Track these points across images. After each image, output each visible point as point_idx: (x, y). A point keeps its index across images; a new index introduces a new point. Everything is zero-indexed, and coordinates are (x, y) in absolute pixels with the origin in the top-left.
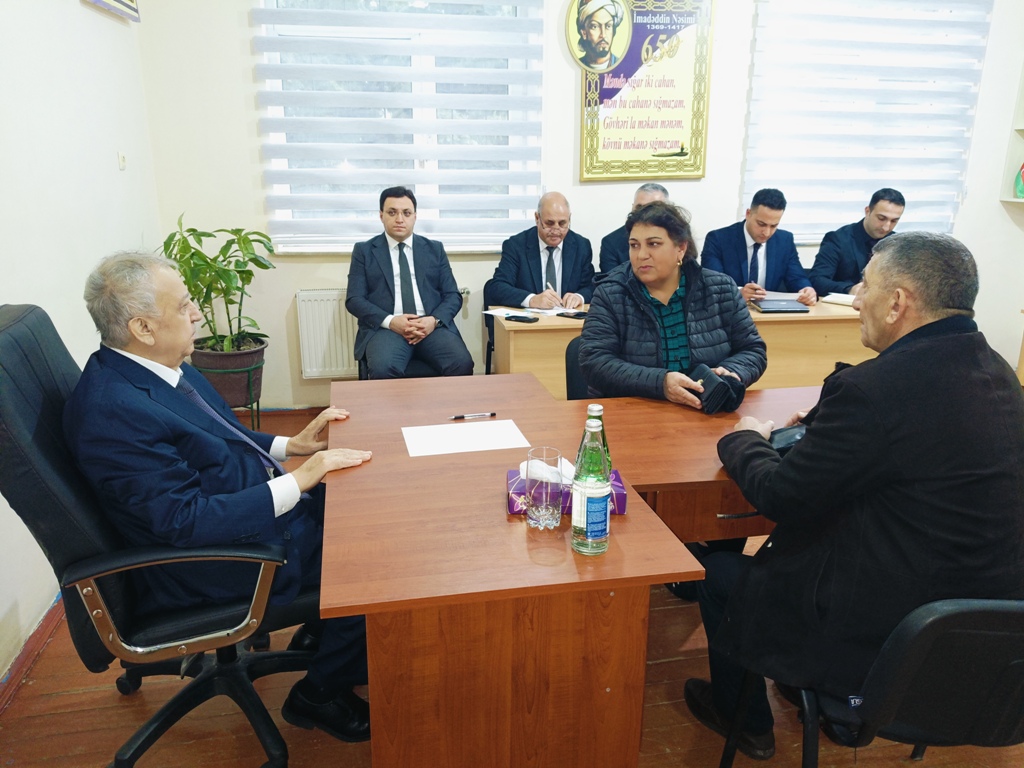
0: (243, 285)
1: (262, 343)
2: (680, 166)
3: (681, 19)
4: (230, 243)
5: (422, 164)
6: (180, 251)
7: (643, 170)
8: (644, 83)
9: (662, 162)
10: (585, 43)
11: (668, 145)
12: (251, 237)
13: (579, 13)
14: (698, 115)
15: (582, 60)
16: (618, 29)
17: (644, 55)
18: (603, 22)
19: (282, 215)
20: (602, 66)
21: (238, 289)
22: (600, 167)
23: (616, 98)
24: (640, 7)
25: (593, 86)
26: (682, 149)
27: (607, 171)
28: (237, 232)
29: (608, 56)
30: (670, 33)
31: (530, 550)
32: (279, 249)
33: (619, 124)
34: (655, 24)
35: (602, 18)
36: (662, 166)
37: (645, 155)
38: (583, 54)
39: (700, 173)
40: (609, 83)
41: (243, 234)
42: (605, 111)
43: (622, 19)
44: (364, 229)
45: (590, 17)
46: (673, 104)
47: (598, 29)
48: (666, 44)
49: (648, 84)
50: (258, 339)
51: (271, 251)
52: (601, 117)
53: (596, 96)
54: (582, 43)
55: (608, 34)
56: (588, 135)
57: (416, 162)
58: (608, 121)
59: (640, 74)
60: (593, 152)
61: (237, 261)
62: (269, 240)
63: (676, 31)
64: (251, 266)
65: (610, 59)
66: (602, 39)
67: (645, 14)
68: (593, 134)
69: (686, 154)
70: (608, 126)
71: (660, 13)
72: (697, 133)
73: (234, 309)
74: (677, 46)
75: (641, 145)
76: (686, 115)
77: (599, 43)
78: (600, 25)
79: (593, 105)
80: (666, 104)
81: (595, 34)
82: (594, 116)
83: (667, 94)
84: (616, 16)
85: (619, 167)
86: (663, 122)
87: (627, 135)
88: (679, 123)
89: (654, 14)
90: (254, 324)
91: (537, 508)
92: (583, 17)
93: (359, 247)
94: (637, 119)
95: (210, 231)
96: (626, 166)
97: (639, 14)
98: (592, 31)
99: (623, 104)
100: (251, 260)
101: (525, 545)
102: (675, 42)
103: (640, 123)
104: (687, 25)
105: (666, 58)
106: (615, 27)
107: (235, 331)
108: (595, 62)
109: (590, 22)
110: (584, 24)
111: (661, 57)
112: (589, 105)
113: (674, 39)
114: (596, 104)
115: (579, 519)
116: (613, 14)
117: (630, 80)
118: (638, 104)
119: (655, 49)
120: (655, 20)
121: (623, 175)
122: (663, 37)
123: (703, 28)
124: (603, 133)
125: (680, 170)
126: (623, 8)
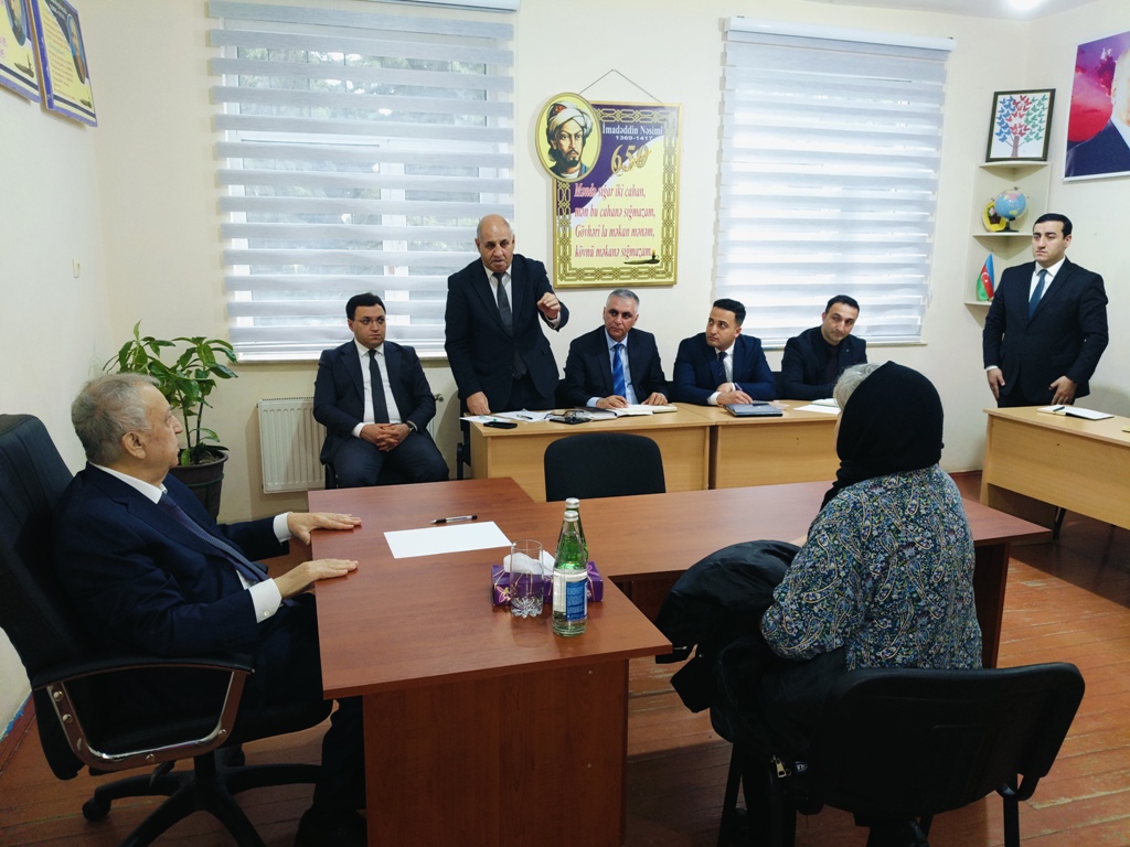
0: (203, 396)
1: (222, 456)
2: (652, 273)
3: (649, 131)
4: (189, 352)
5: (392, 271)
6: (136, 360)
7: (616, 277)
8: (614, 192)
9: (635, 269)
10: (555, 153)
11: (640, 252)
12: (212, 346)
13: (549, 123)
14: (668, 223)
15: (552, 169)
16: (587, 139)
17: (613, 164)
18: (573, 132)
19: (244, 322)
20: (573, 176)
21: (199, 399)
22: (573, 275)
23: (588, 206)
24: (609, 118)
25: (564, 195)
26: (654, 256)
27: (581, 279)
28: (198, 340)
29: (579, 165)
30: (639, 144)
31: (514, 635)
32: (241, 357)
33: (591, 232)
34: (624, 135)
35: (572, 128)
36: (634, 273)
37: (617, 262)
38: (554, 164)
39: (672, 279)
40: (580, 192)
41: (204, 342)
42: (575, 219)
43: (591, 130)
44: (330, 335)
45: (560, 127)
46: (643, 213)
47: (567, 139)
48: (635, 154)
49: (619, 193)
50: (217, 452)
51: (233, 359)
52: (573, 226)
53: (567, 204)
54: (551, 152)
55: (577, 144)
56: (561, 243)
57: (386, 268)
58: (579, 229)
59: (611, 183)
60: (565, 259)
61: (198, 371)
62: (231, 347)
63: (645, 142)
64: (212, 376)
65: (581, 169)
66: (572, 149)
67: (614, 125)
68: (565, 241)
69: (658, 261)
70: (580, 234)
71: (629, 125)
72: (667, 241)
73: (192, 420)
74: (646, 157)
75: (612, 253)
76: (656, 223)
77: (570, 153)
78: (570, 136)
79: (564, 213)
80: (636, 212)
81: (565, 144)
82: (566, 224)
83: (637, 203)
84: (586, 126)
85: (592, 274)
86: (634, 230)
87: (598, 243)
88: (650, 232)
89: (623, 125)
90: (214, 436)
91: (520, 599)
92: (553, 128)
93: (326, 354)
94: (608, 227)
95: (168, 340)
96: (598, 273)
97: (608, 125)
98: (562, 141)
99: (594, 213)
100: (212, 369)
101: (510, 631)
102: (644, 153)
103: (612, 231)
104: (654, 136)
105: (635, 168)
106: (584, 137)
107: (194, 445)
108: (567, 172)
109: (560, 133)
110: (555, 134)
111: (631, 167)
112: (561, 214)
113: (642, 151)
114: (567, 213)
115: (559, 604)
116: (583, 124)
117: (600, 189)
118: (609, 213)
119: (624, 159)
120: (623, 131)
121: (597, 282)
122: (631, 147)
123: (670, 139)
124: (575, 241)
125: (652, 277)
126: (592, 120)
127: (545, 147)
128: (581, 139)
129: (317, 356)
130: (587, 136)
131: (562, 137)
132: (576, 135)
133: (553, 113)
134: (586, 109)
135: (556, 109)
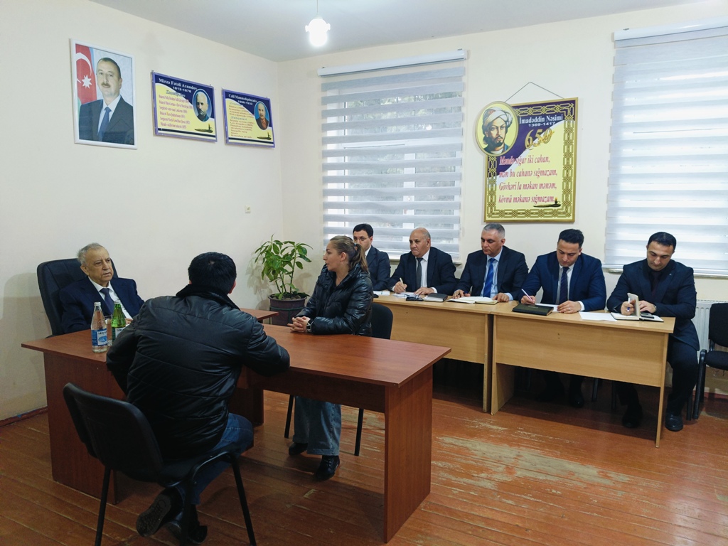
2: (555, 213)
3: (553, 119)
7: (528, 216)
8: (527, 161)
9: (541, 211)
10: (488, 139)
11: (545, 199)
12: (302, 246)
13: (484, 122)
14: (567, 179)
15: (486, 149)
16: (509, 129)
17: (527, 143)
18: (499, 125)
20: (499, 152)
22: (497, 214)
23: (508, 170)
24: (524, 114)
25: (493, 164)
26: (556, 202)
27: (502, 216)
29: (503, 145)
30: (545, 128)
33: (509, 187)
34: (534, 123)
35: (498, 123)
36: (541, 213)
37: (529, 206)
38: (486, 146)
39: (571, 218)
40: (503, 162)
42: (500, 179)
43: (511, 123)
45: (491, 123)
46: (548, 173)
47: (496, 131)
48: (542, 135)
49: (530, 161)
50: (302, 296)
52: (498, 183)
53: (494, 170)
54: (485, 139)
55: (502, 133)
56: (490, 193)
58: (502, 185)
59: (525, 155)
60: (492, 204)
63: (550, 126)
65: (504, 147)
66: (498, 136)
67: (528, 117)
68: (492, 193)
69: (560, 205)
70: (502, 188)
71: (538, 116)
72: (566, 192)
74: (550, 136)
75: (526, 200)
76: (558, 180)
77: (497, 138)
78: (497, 128)
79: (492, 176)
80: (543, 173)
81: (494, 133)
82: (493, 182)
83: (543, 166)
84: (508, 121)
85: (510, 214)
86: (541, 185)
87: (515, 193)
88: (553, 185)
89: (534, 117)
92: (486, 124)
94: (522, 183)
96: (515, 213)
97: (523, 118)
98: (492, 132)
99: (513, 174)
102: (548, 133)
103: (525, 185)
104: (557, 122)
105: (542, 144)
106: (507, 127)
108: (494, 150)
109: (491, 126)
110: (487, 128)
111: (539, 144)
112: (490, 176)
114: (494, 175)
116: (506, 120)
117: (517, 159)
118: (523, 174)
119: (534, 138)
120: (534, 120)
121: (513, 219)
122: (540, 131)
123: (569, 122)
124: (499, 193)
125: (555, 216)
126: (512, 116)
128: (504, 129)
130: (509, 126)
131: (491, 129)
132: (502, 127)
133: (486, 116)
135: (490, 111)
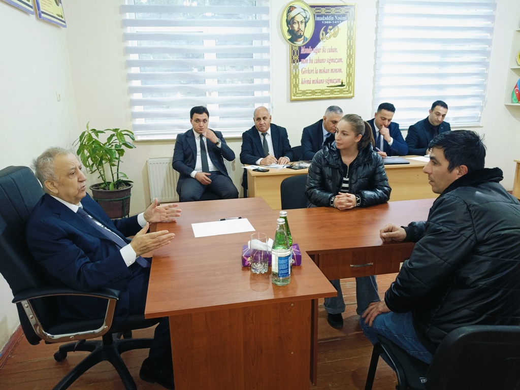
0: (119, 157)
1: (130, 185)
2: (341, 92)
3: (339, 18)
4: (112, 136)
5: (210, 94)
6: (87, 140)
7: (323, 94)
8: (321, 50)
9: (332, 90)
10: (291, 31)
11: (335, 81)
12: (123, 133)
13: (287, 16)
14: (349, 66)
15: (289, 40)
16: (307, 24)
17: (321, 36)
18: (300, 21)
19: (139, 121)
20: (300, 43)
21: (116, 158)
22: (300, 93)
23: (308, 58)
24: (318, 13)
25: (296, 53)
26: (342, 83)
27: (304, 95)
28: (116, 130)
29: (303, 37)
30: (334, 25)
31: (251, 284)
32: (138, 138)
33: (310, 72)
34: (326, 21)
35: (299, 18)
36: (332, 92)
37: (323, 86)
38: (290, 37)
39: (352, 95)
40: (304, 51)
41: (119, 131)
42: (302, 65)
43: (309, 19)
44: (181, 127)
45: (293, 18)
46: (336, 61)
47: (297, 24)
48: (332, 31)
49: (324, 51)
50: (127, 183)
51: (133, 139)
52: (300, 68)
53: (297, 58)
54: (289, 31)
55: (302, 27)
56: (294, 78)
57: (207, 93)
58: (303, 70)
59: (319, 46)
60: (296, 86)
61: (116, 145)
62: (133, 134)
63: (337, 24)
64: (123, 147)
65: (304, 39)
66: (299, 29)
67: (321, 16)
68: (296, 77)
69: (344, 85)
70: (304, 73)
71: (329, 15)
72: (349, 75)
73: (114, 169)
74: (338, 32)
75: (321, 82)
76: (343, 66)
77: (298, 31)
78: (298, 22)
79: (296, 62)
80: (333, 60)
81: (296, 27)
82: (296, 68)
83: (333, 55)
84: (306, 17)
85: (310, 93)
86: (332, 70)
87: (313, 77)
88: (340, 70)
89: (326, 16)
90: (125, 176)
92: (289, 19)
93: (179, 136)
94: (318, 69)
95: (102, 130)
96: (313, 92)
97: (318, 16)
98: (294, 25)
99: (311, 61)
100: (123, 144)
101: (249, 281)
102: (337, 30)
103: (320, 70)
104: (342, 21)
105: (332, 38)
106: (306, 23)
107: (116, 180)
108: (296, 41)
109: (293, 21)
110: (290, 22)
111: (330, 37)
112: (294, 62)
113: (336, 29)
114: (297, 62)
116: (305, 16)
117: (314, 49)
118: (319, 61)
119: (327, 33)
120: (326, 19)
121: (313, 97)
122: (330, 27)
123: (351, 22)
124: (301, 76)
125: (341, 93)
126: (310, 14)
127: (286, 28)
128: (304, 24)
129: (175, 137)
130: (307, 22)
131: (294, 23)
132: (301, 22)
133: (289, 11)
134: (306, 8)
135: (291, 9)
